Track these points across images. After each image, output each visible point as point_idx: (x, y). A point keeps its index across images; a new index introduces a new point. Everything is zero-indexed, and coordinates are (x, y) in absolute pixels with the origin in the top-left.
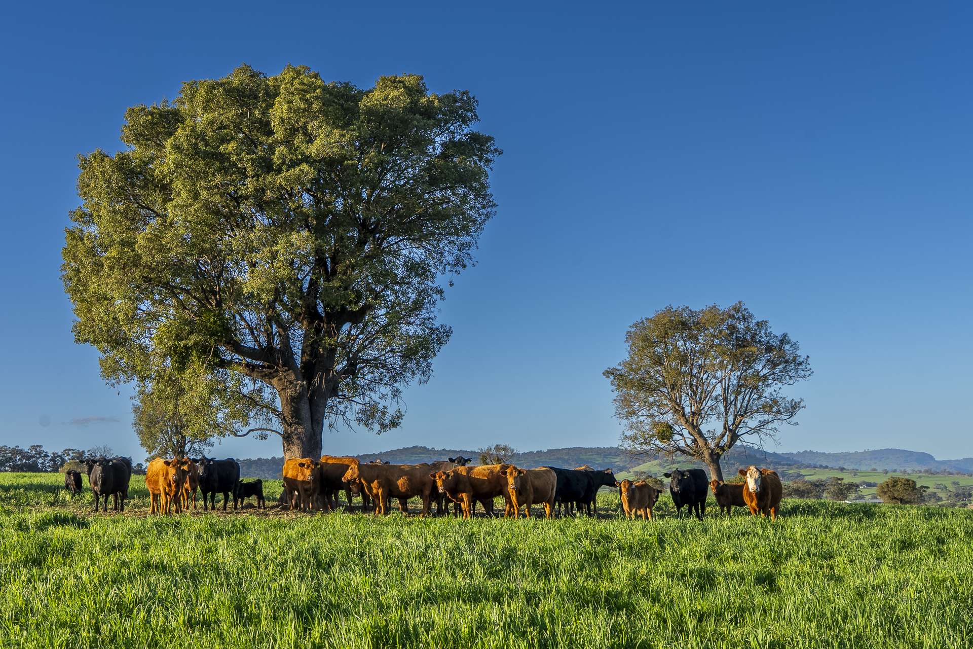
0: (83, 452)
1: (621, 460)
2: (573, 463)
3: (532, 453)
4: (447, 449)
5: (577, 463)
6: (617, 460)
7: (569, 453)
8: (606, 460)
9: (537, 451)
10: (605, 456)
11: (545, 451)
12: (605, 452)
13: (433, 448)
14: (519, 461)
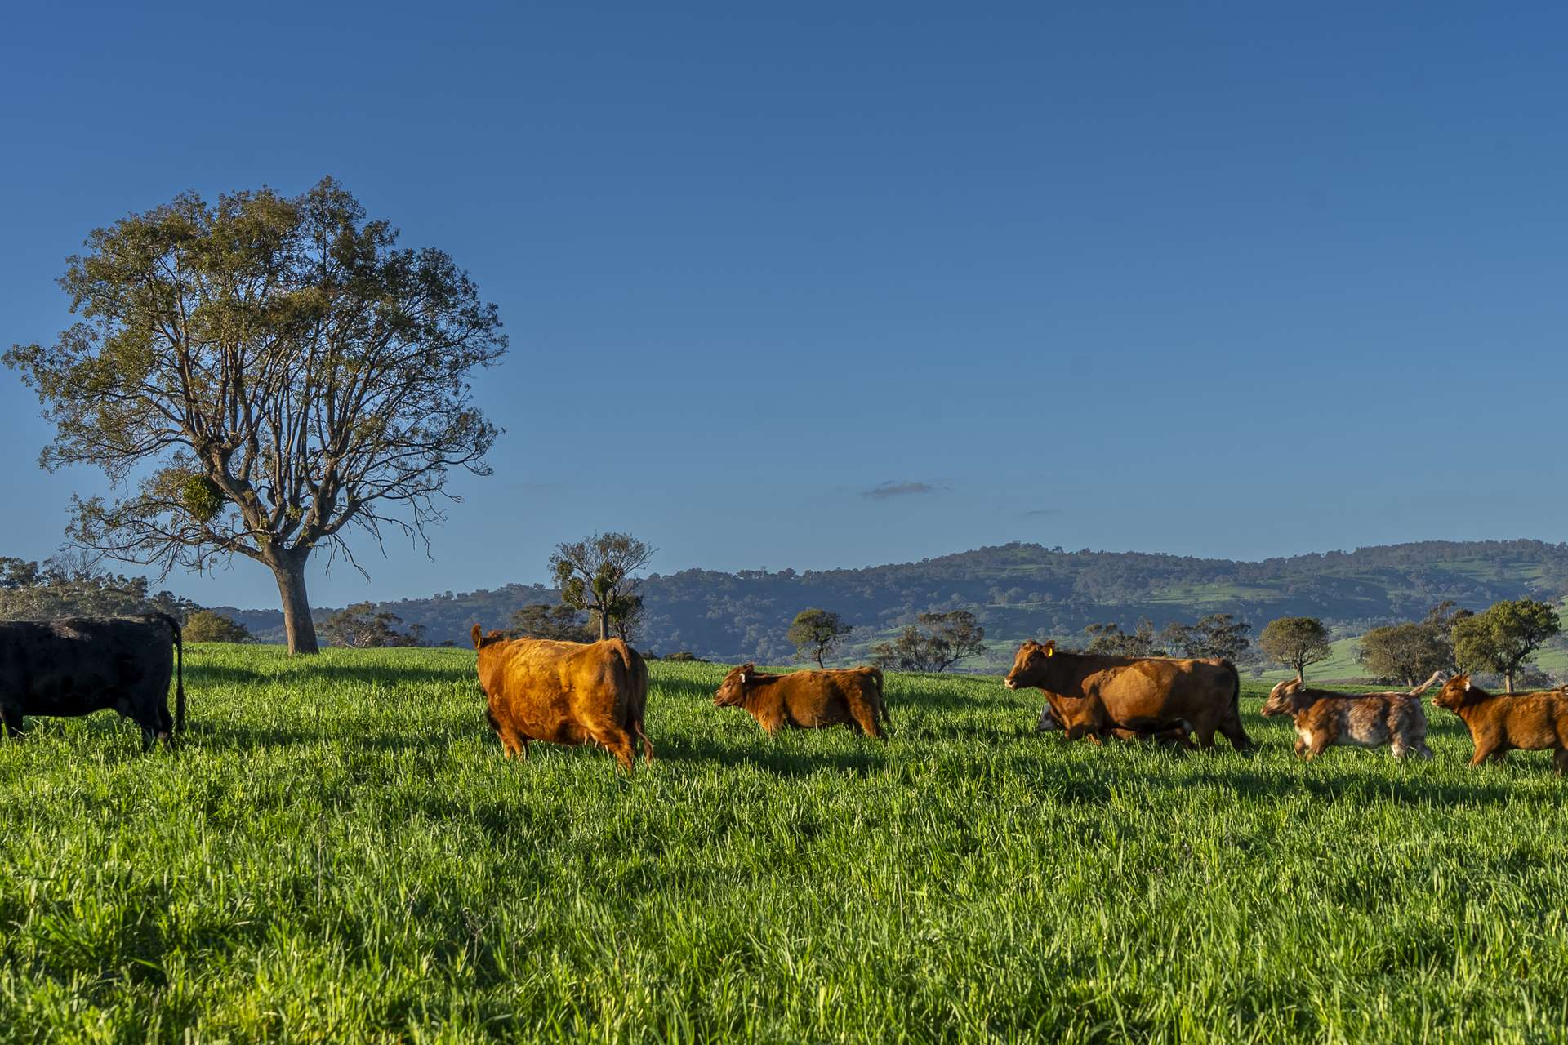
0: (34, 565)
1: (1547, 572)
2: (1419, 582)
3: (1315, 556)
4: (1095, 550)
5: (1431, 582)
6: (1538, 571)
7: (1408, 557)
8: (1508, 574)
9: (1331, 554)
10: (1505, 564)
11: (1351, 551)
12: (1504, 552)
13: (1058, 548)
14: (1279, 578)
